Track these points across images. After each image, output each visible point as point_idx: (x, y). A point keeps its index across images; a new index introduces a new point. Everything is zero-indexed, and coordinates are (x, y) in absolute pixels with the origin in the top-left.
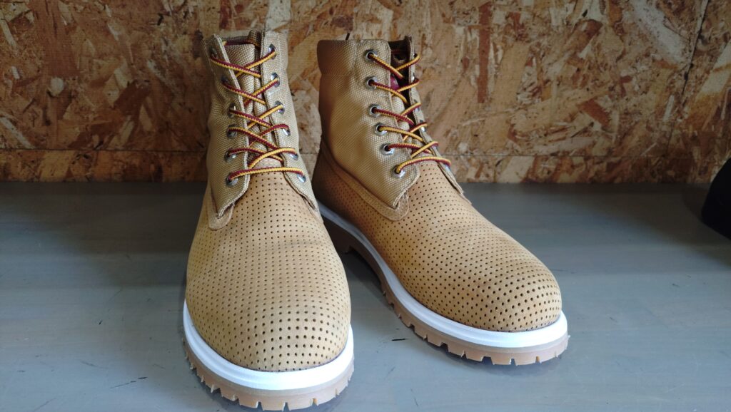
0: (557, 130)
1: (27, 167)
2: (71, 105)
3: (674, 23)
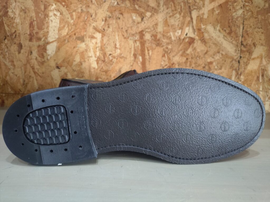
3: (229, 38)
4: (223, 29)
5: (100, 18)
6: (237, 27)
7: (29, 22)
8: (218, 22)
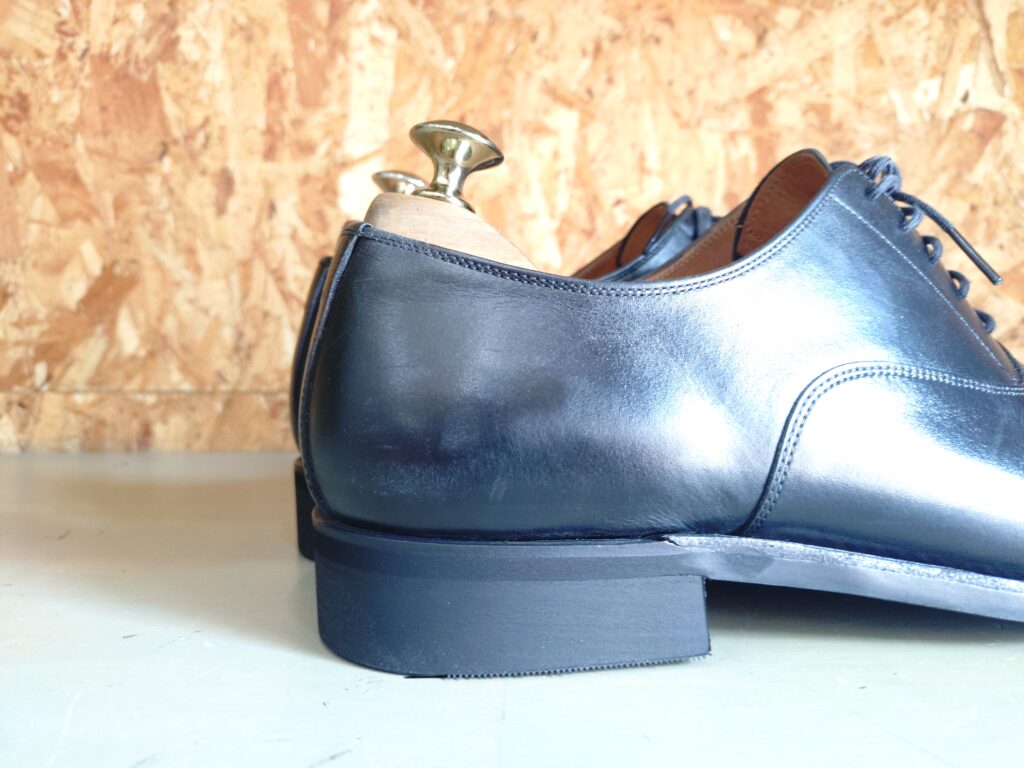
5: (572, 45)
7: (265, 76)
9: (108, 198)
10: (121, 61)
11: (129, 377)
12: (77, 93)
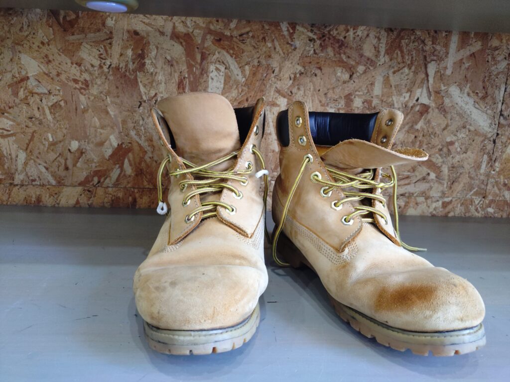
0: (404, 177)
1: (52, 197)
2: (82, 157)
3: (482, 106)
4: (473, 92)
5: (287, 76)
6: (496, 89)
7: (177, 81)
8: (467, 81)
9: (120, 120)
10: (123, 70)
11: (128, 183)
12: (107, 81)
